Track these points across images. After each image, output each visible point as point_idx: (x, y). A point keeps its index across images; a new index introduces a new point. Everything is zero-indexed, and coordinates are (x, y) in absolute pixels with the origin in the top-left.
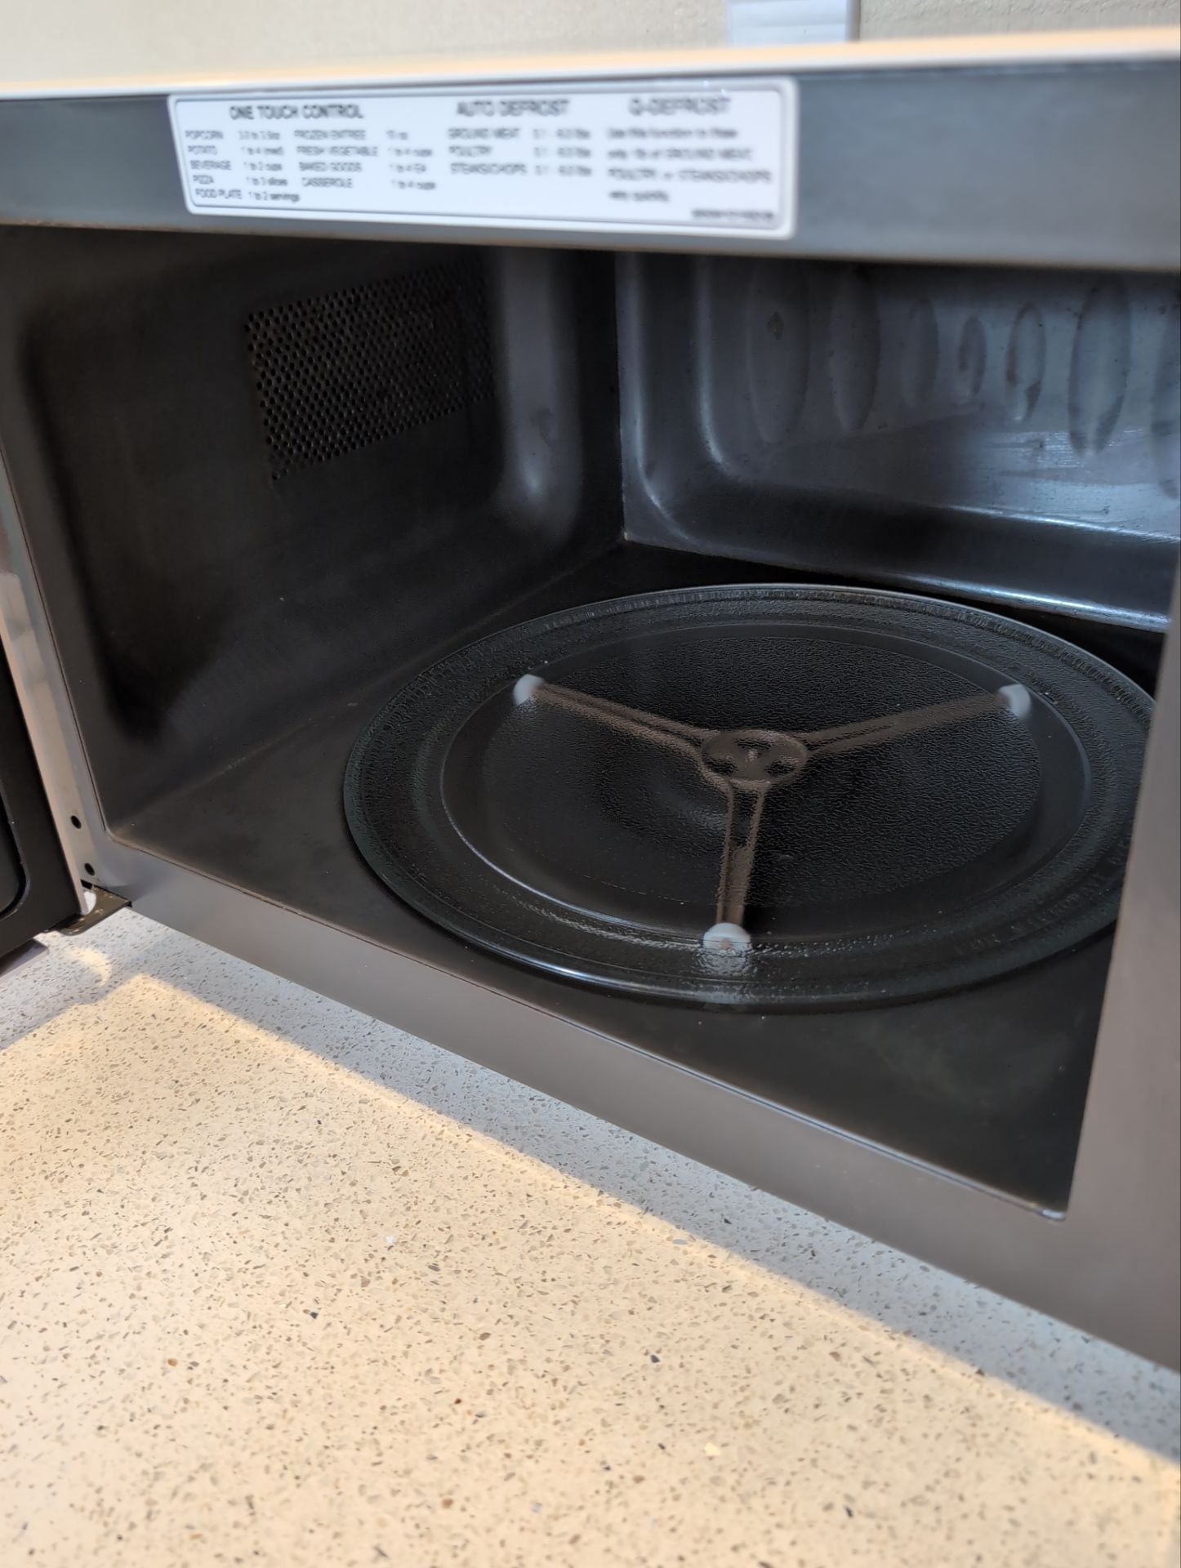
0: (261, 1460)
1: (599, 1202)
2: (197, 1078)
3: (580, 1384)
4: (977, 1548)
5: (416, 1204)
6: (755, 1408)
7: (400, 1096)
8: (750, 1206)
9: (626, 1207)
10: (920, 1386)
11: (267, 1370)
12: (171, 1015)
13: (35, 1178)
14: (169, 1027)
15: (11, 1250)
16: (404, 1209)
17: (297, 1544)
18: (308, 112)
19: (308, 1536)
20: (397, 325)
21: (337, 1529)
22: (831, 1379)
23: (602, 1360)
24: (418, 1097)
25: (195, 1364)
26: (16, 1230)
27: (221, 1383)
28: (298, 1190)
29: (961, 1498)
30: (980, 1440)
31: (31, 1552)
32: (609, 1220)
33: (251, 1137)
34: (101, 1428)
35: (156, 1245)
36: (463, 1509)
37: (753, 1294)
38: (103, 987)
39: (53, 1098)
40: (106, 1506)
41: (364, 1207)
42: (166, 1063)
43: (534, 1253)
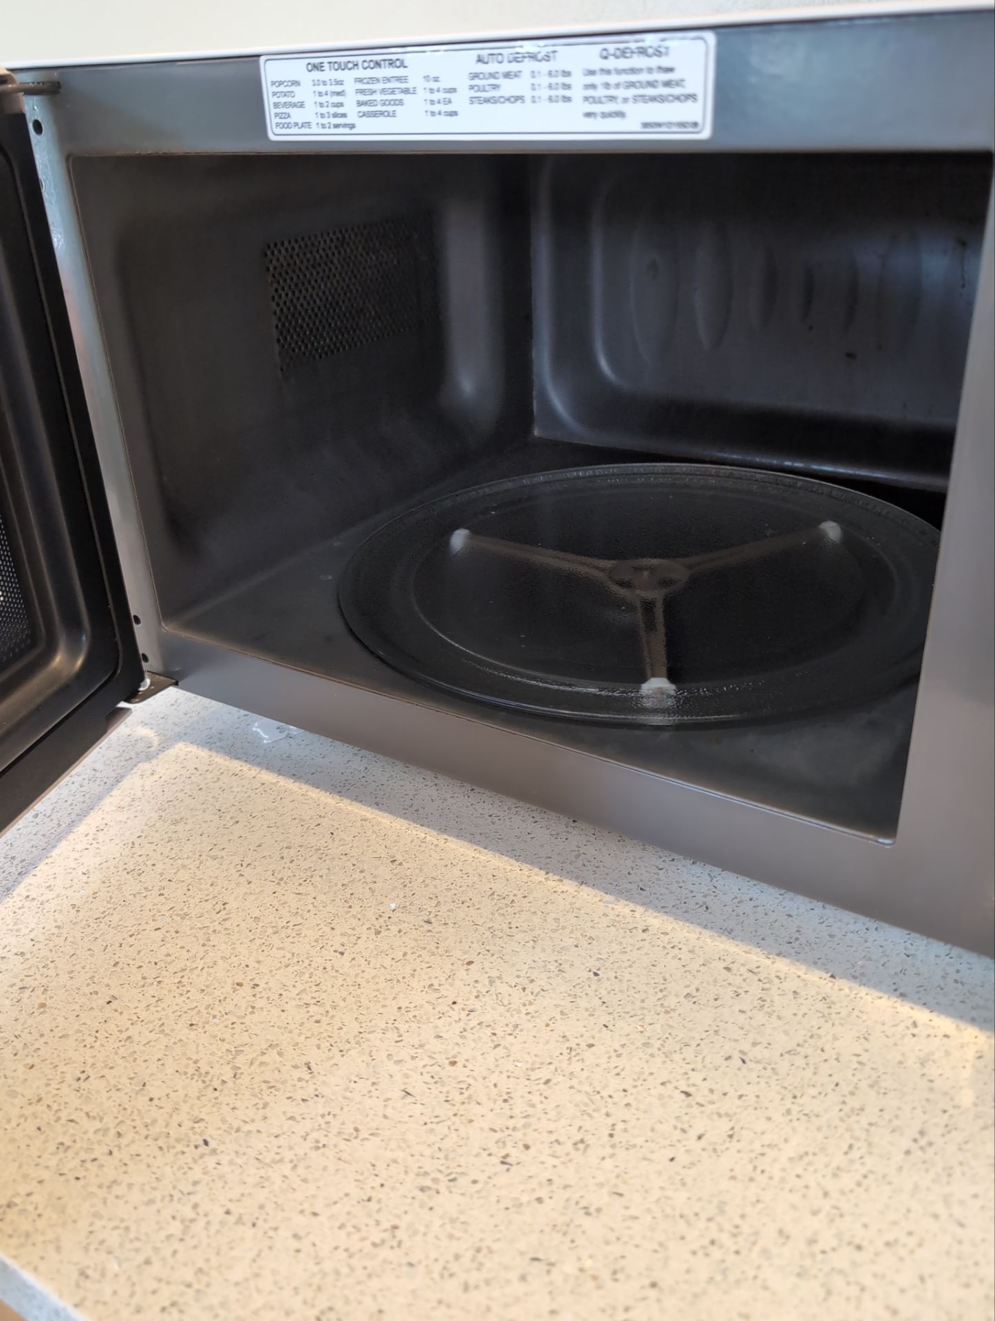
0: (314, 1041)
1: (547, 879)
2: (234, 808)
3: (543, 990)
4: (835, 1078)
5: (410, 883)
6: (671, 1002)
7: (390, 816)
8: (658, 879)
9: (566, 881)
10: (789, 986)
11: (311, 987)
12: (210, 768)
13: (119, 873)
14: (209, 776)
15: (108, 918)
16: (402, 886)
17: (346, 1089)
18: (366, 65)
19: (352, 1084)
20: (371, 259)
21: (374, 1080)
22: (725, 983)
23: (557, 976)
24: (405, 816)
25: (257, 985)
26: (109, 906)
27: (277, 996)
28: (321, 876)
29: (823, 1050)
30: (834, 1016)
31: (151, 1100)
32: (555, 889)
33: (281, 844)
34: (192, 1025)
35: (218, 913)
36: (465, 1066)
37: (666, 934)
38: (154, 751)
39: (125, 823)
40: (203, 1071)
41: (372, 885)
42: (210, 798)
43: (501, 911)
